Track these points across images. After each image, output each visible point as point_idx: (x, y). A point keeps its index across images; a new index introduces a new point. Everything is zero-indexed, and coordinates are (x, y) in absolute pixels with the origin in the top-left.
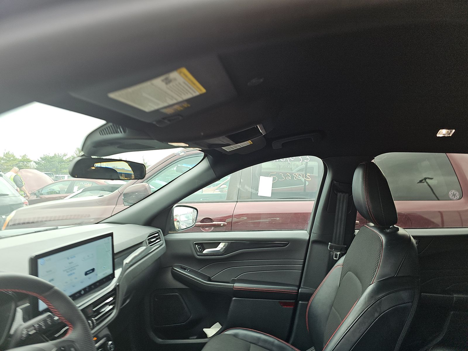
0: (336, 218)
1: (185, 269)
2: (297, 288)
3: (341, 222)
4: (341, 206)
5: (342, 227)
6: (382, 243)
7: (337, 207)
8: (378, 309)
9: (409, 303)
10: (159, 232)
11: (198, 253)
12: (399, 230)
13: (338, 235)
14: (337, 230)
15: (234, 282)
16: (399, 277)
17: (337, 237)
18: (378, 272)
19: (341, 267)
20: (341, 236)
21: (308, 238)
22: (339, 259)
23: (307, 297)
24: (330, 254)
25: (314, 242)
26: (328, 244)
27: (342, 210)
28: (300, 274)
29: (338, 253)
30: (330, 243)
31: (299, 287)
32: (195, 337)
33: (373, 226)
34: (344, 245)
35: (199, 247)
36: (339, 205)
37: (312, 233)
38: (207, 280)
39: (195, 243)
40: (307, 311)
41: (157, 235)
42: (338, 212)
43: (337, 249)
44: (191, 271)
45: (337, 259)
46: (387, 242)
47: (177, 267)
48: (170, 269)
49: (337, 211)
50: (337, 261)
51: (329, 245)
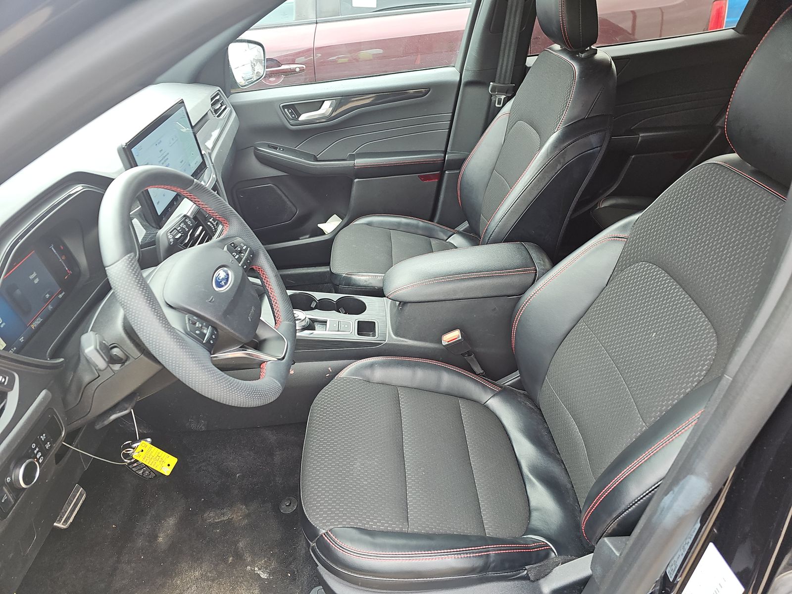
0: (503, 40)
1: (275, 148)
2: (443, 155)
3: (510, 46)
4: (512, 20)
5: (511, 54)
6: (574, 74)
7: (506, 22)
8: (562, 161)
9: (597, 147)
10: (220, 93)
11: (291, 121)
12: (596, 53)
13: (504, 68)
14: (503, 60)
15: (352, 157)
16: (591, 117)
17: (503, 72)
18: (565, 116)
19: (506, 117)
20: (509, 71)
21: (458, 79)
22: (503, 105)
23: (458, 164)
24: (491, 100)
25: (469, 84)
26: (489, 84)
27: (513, 27)
28: (447, 133)
29: (503, 97)
30: (491, 83)
31: (445, 152)
32: (308, 236)
33: (559, 50)
34: (511, 84)
35: (290, 111)
36: (510, 18)
37: (464, 70)
38: (312, 160)
39: (283, 106)
40: (459, 181)
41: (218, 97)
42: (508, 30)
43: (501, 91)
44: (285, 150)
45: (501, 105)
46: (581, 73)
47: (263, 145)
48: (252, 150)
49: (505, 28)
50: (500, 109)
51: (491, 86)
